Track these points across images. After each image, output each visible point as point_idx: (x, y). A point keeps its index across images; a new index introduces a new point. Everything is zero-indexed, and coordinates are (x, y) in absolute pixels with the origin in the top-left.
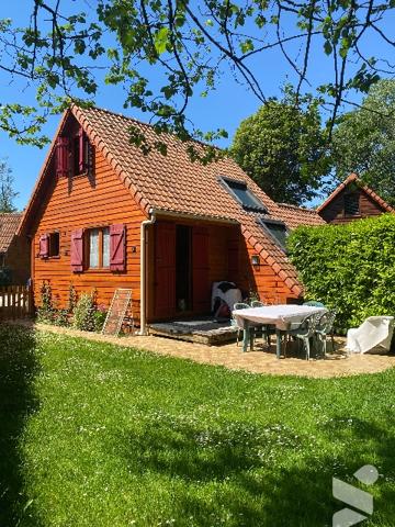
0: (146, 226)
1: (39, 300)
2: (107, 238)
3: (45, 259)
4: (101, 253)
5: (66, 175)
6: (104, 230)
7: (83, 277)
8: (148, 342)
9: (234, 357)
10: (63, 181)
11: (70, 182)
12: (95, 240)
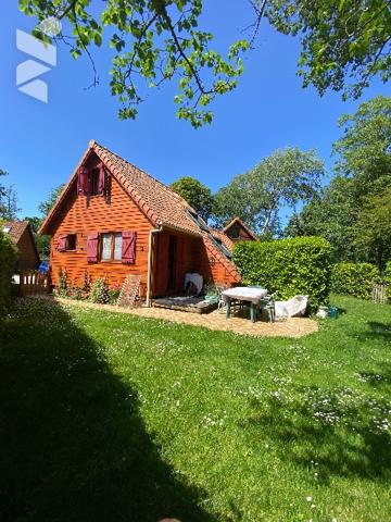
0: (153, 233)
1: (57, 281)
2: (119, 240)
3: (63, 252)
4: (113, 249)
5: (85, 194)
6: (114, 234)
7: (97, 266)
8: (149, 311)
9: (219, 321)
10: (82, 199)
11: (88, 200)
12: (107, 241)
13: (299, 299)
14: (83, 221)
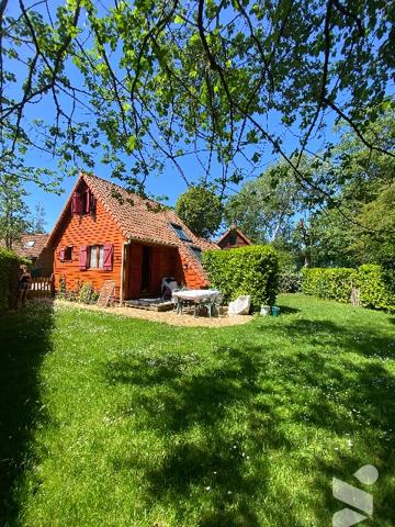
0: (125, 246)
1: (58, 286)
2: (102, 252)
3: (63, 262)
5: (78, 213)
6: (100, 247)
7: (86, 273)
8: (124, 311)
11: (81, 218)
12: (94, 252)
13: (242, 299)
14: (76, 236)
